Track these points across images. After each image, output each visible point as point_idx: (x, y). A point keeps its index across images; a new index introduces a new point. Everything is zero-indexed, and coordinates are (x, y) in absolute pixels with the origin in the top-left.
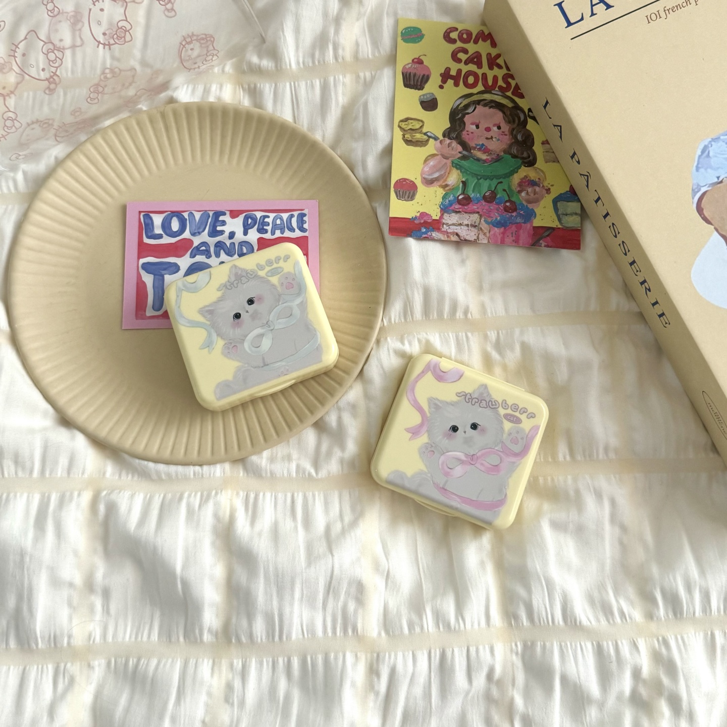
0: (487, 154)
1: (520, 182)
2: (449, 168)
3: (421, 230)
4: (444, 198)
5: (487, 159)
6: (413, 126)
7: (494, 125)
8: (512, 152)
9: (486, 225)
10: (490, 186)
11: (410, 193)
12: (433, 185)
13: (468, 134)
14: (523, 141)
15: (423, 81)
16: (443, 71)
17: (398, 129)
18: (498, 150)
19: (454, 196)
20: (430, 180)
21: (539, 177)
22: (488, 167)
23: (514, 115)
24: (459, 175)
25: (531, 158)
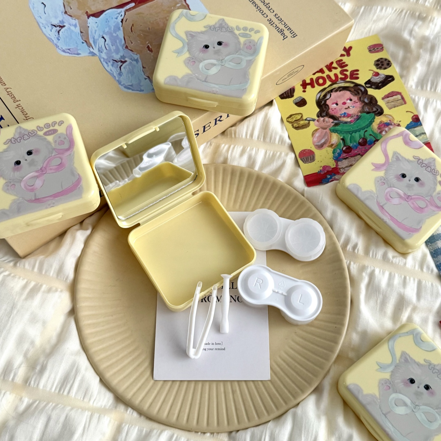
0: (350, 117)
1: (379, 127)
2: (329, 134)
3: (327, 177)
4: (334, 152)
5: (351, 120)
6: (296, 118)
7: (347, 100)
8: (366, 111)
10: (360, 135)
11: (311, 157)
12: (323, 147)
13: (333, 111)
14: (369, 102)
15: (292, 92)
16: (301, 83)
17: (288, 123)
18: (356, 113)
19: (339, 149)
20: (320, 145)
21: (389, 119)
22: (353, 125)
23: (357, 90)
24: (337, 136)
25: (379, 110)
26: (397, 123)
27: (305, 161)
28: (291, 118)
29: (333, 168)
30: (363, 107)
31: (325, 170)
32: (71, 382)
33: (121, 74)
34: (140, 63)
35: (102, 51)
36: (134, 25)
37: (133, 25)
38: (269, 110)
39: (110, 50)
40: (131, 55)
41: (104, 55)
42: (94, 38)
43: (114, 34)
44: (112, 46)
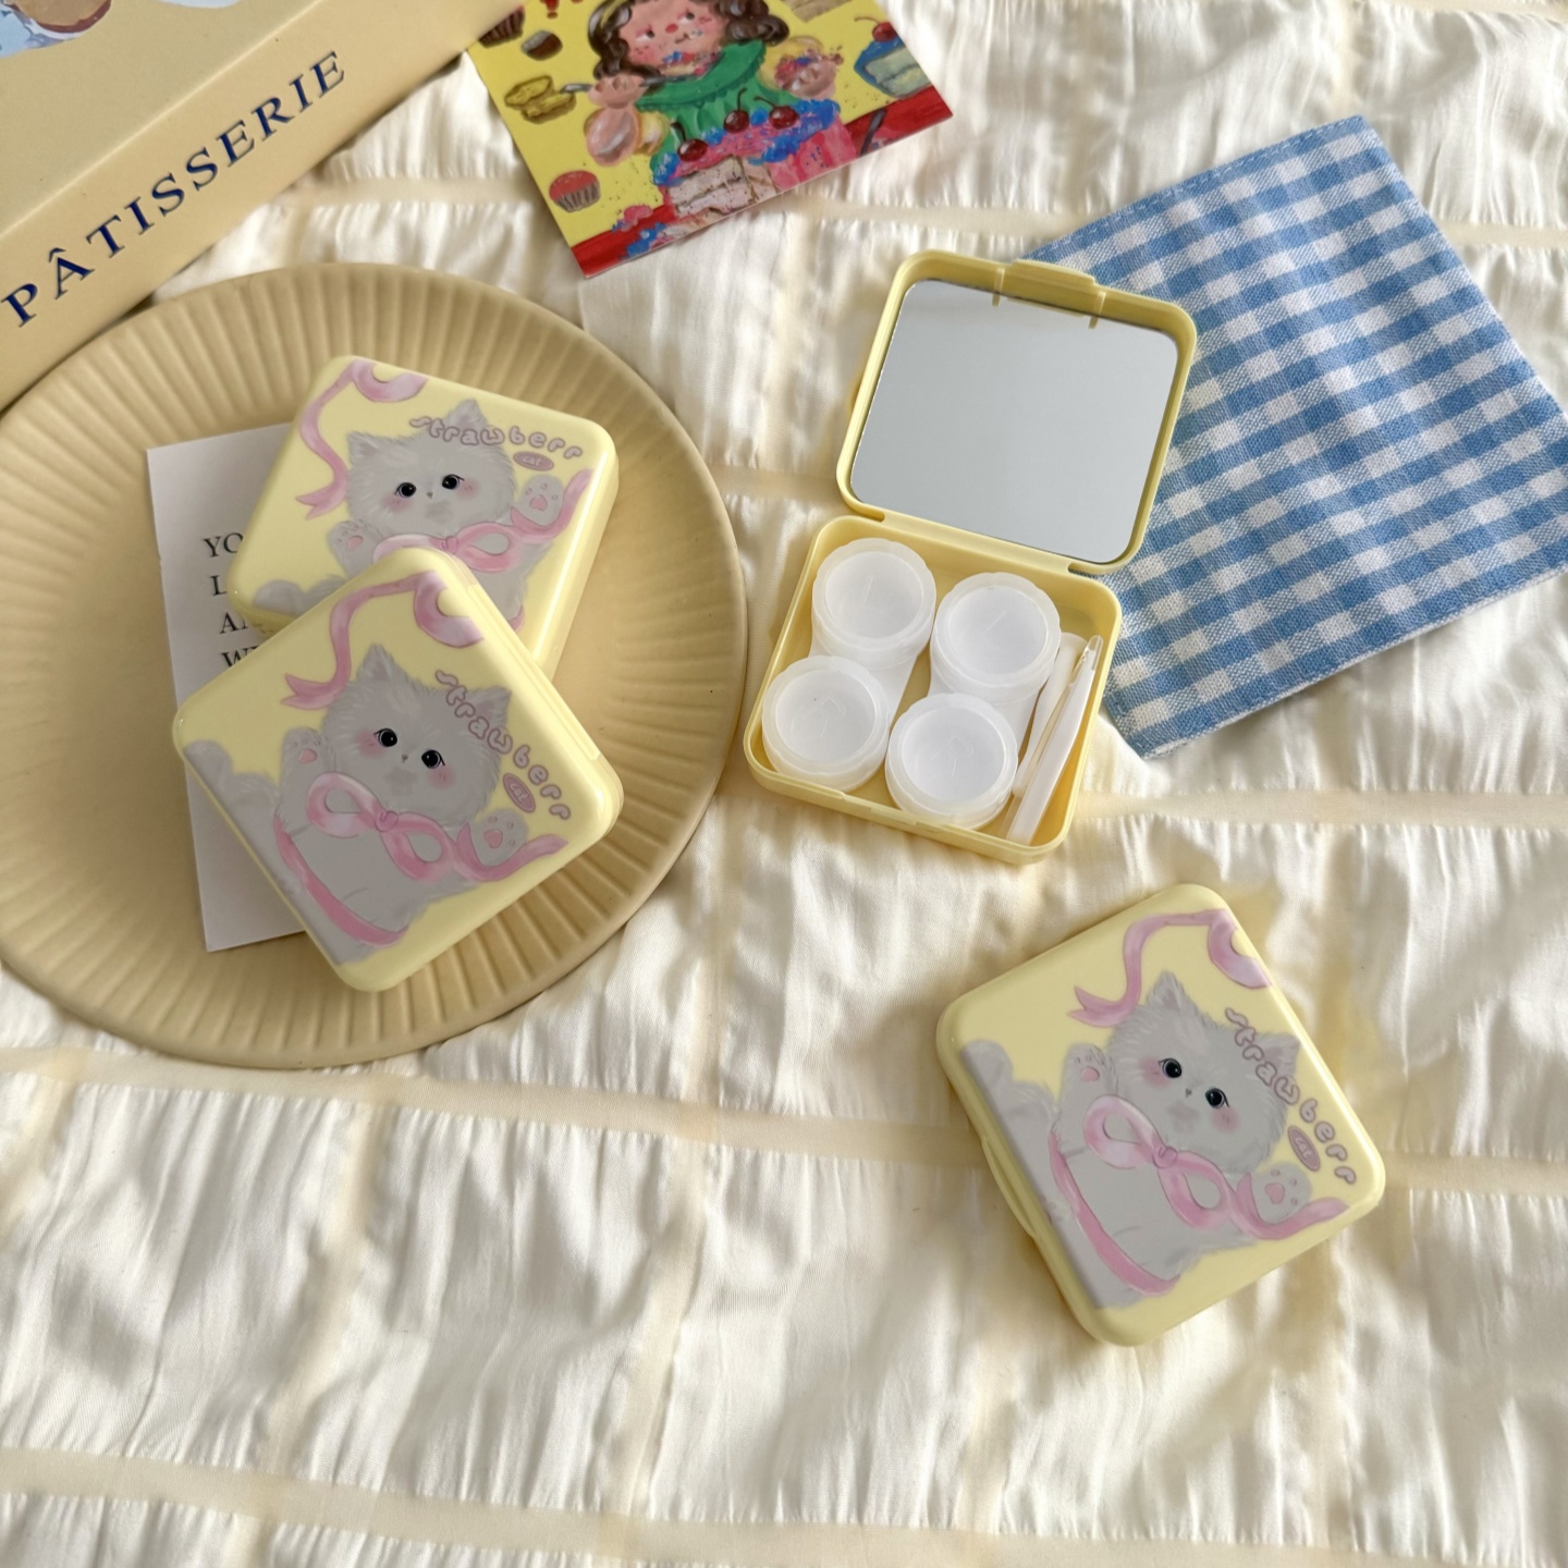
0: (692, 63)
1: (778, 72)
2: (635, 120)
3: (641, 238)
4: (653, 165)
5: (697, 70)
6: (533, 92)
7: (679, 17)
8: (737, 37)
9: (758, 168)
10: (727, 105)
11: (586, 192)
12: (621, 157)
13: (640, 52)
14: (745, 12)
15: (516, 23)
17: (510, 110)
18: (709, 49)
19: (669, 154)
20: (613, 153)
21: (808, 48)
22: (705, 82)
24: (659, 118)
25: (775, 28)
26: (831, 54)
27: (568, 206)
28: (519, 93)
29: (655, 210)
30: (727, 30)
31: (632, 217)
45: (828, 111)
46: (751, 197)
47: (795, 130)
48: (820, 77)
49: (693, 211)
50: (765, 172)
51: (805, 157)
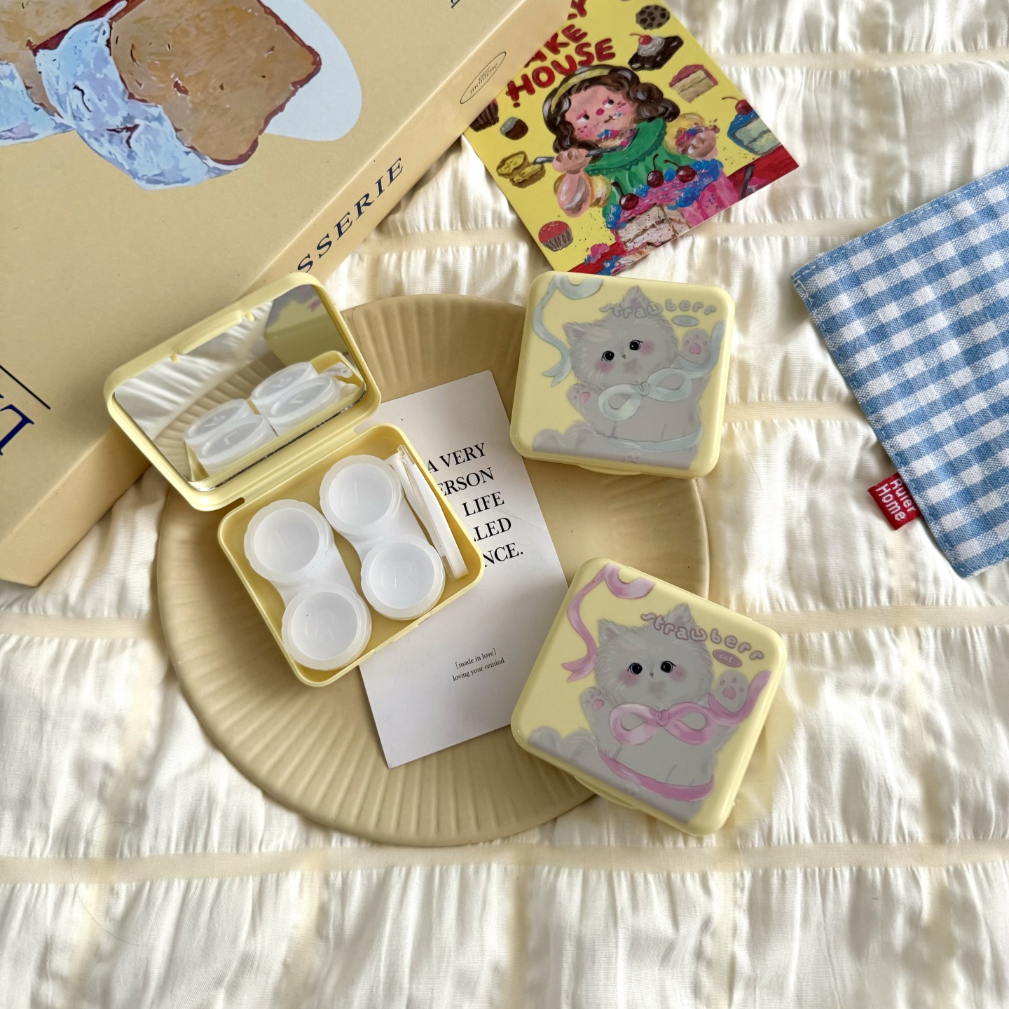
0: (618, 137)
1: (677, 141)
2: (587, 180)
3: (604, 267)
4: (605, 214)
5: (622, 143)
6: (514, 164)
7: (604, 103)
8: (645, 117)
9: (675, 212)
10: (647, 168)
11: (563, 236)
12: (582, 210)
13: (582, 132)
14: (647, 98)
15: (493, 112)
16: (506, 89)
17: (502, 178)
18: (628, 125)
19: (614, 206)
20: (576, 207)
21: (694, 122)
22: (630, 150)
23: (618, 79)
24: (603, 180)
25: (670, 109)
26: (710, 126)
27: (554, 247)
28: (506, 166)
29: (610, 246)
30: (638, 111)
31: (597, 253)
32: (205, 826)
33: (133, 154)
34: (168, 124)
35: (81, 116)
36: (136, 46)
37: (133, 46)
38: (457, 161)
39: (98, 110)
40: (145, 111)
41: (87, 125)
42: (57, 94)
43: (99, 76)
44: (100, 100)
45: (715, 167)
46: (673, 233)
47: (696, 182)
48: (706, 143)
49: (637, 246)
50: (680, 214)
51: (705, 202)
